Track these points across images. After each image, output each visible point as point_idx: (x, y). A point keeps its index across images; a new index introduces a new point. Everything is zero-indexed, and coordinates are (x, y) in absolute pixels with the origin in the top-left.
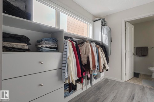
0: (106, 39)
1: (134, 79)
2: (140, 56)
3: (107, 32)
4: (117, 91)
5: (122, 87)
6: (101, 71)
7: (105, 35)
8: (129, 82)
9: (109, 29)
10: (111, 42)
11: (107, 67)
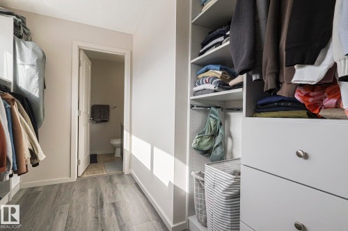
0: (31, 79)
1: (91, 168)
2: (97, 122)
3: (35, 60)
4: (68, 206)
5: (75, 192)
6: (25, 171)
7: (27, 67)
8: (85, 176)
9: (40, 52)
10: (45, 88)
11: (41, 156)
